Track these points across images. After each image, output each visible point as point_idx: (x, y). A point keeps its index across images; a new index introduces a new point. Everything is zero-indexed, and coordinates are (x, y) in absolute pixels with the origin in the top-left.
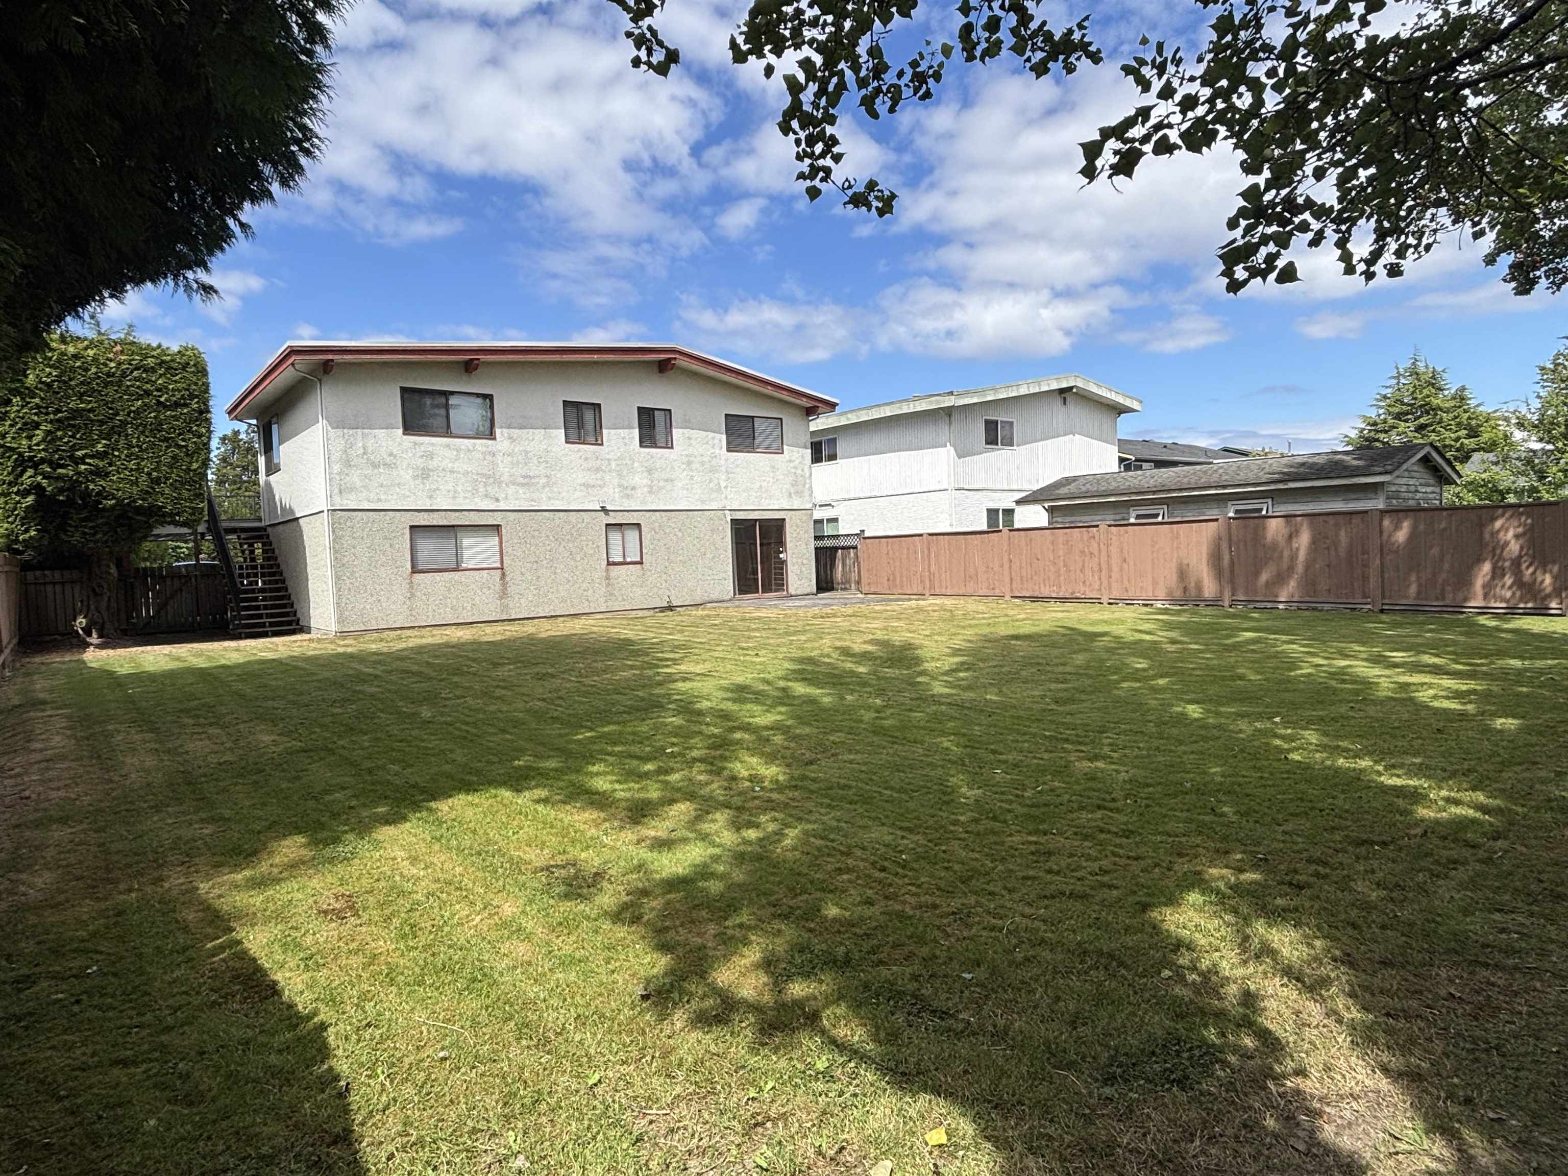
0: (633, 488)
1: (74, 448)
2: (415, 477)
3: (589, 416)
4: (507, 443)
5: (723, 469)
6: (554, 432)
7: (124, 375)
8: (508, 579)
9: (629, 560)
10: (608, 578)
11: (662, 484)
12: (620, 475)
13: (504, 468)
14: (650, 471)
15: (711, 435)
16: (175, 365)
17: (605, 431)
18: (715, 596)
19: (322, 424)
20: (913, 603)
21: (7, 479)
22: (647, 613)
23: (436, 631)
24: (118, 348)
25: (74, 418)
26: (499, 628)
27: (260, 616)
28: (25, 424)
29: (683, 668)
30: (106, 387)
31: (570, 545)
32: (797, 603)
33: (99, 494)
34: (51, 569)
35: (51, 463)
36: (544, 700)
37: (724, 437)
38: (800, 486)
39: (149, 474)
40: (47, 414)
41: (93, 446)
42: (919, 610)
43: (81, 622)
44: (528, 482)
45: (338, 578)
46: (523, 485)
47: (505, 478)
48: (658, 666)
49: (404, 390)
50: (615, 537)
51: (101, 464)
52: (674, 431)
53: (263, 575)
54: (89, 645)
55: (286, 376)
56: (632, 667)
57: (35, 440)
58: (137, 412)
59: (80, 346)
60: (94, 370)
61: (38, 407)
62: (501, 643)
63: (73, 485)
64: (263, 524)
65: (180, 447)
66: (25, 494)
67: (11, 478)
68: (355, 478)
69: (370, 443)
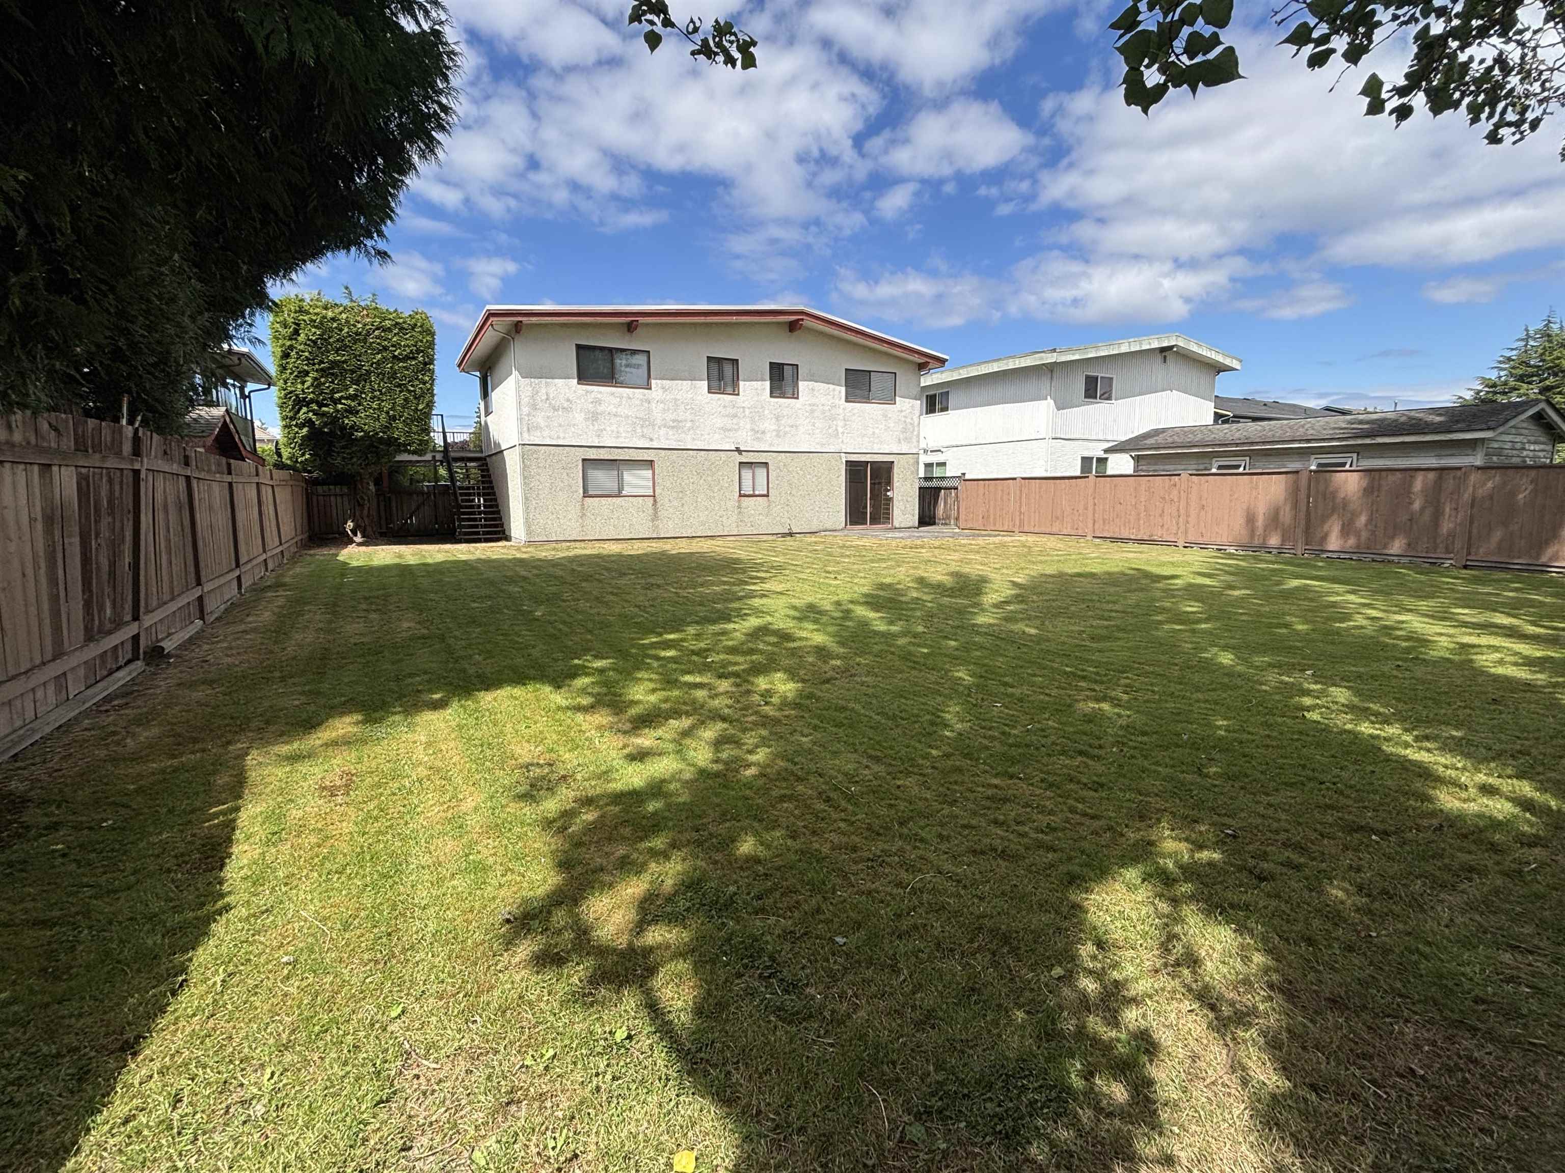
0: (763, 432)
1: (333, 392)
2: (586, 419)
3: (728, 369)
4: (660, 391)
5: (841, 417)
6: (699, 383)
7: (368, 334)
8: (658, 505)
9: (757, 493)
10: (739, 507)
11: (787, 429)
12: (753, 421)
13: (657, 412)
14: (778, 418)
15: (832, 387)
16: (405, 326)
17: (741, 383)
18: (829, 525)
19: (515, 373)
20: (997, 540)
21: (289, 415)
22: (771, 538)
23: (597, 545)
24: (365, 312)
25: (333, 368)
26: (646, 544)
27: (476, 526)
28: (299, 372)
29: (767, 586)
30: (355, 343)
31: (710, 479)
32: (897, 535)
33: (352, 427)
34: (335, 484)
35: (317, 403)
36: (639, 607)
37: (843, 389)
38: (909, 431)
39: (387, 413)
40: (314, 364)
41: (347, 390)
42: (1003, 545)
43: (350, 525)
44: (676, 425)
45: (527, 499)
46: (673, 427)
47: (659, 422)
48: (747, 583)
49: (579, 347)
50: (747, 474)
51: (353, 404)
52: (801, 383)
53: (484, 495)
54: (352, 542)
55: (490, 337)
56: (725, 583)
57: (307, 385)
58: (378, 363)
59: (337, 311)
60: (346, 330)
61: (307, 359)
62: (638, 556)
63: (334, 420)
64: (483, 455)
65: (410, 391)
66: (301, 426)
67: (291, 414)
68: (539, 419)
69: (552, 390)
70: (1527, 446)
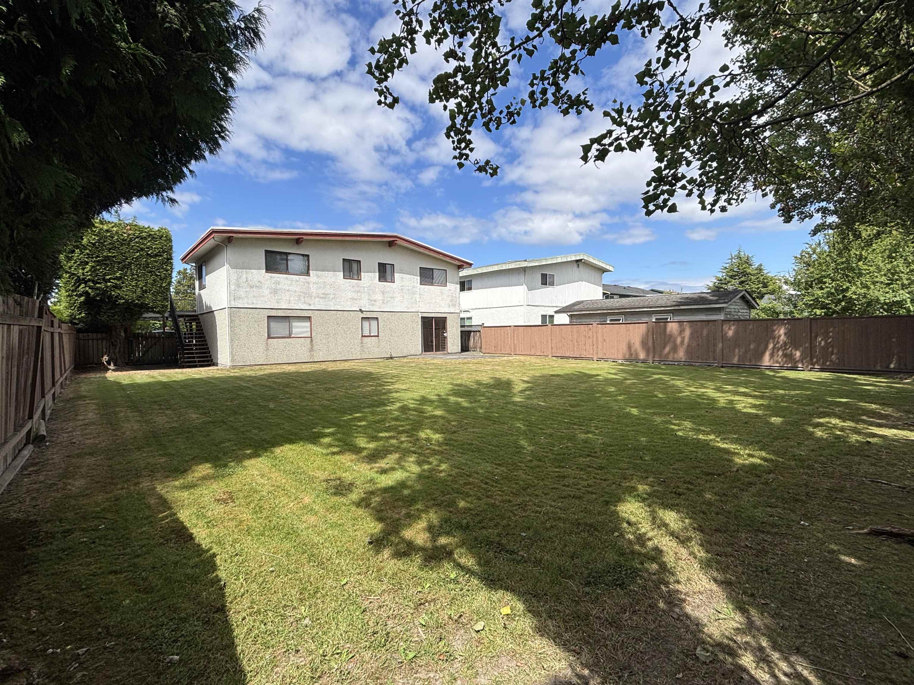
0: (375, 301)
1: (105, 275)
2: (271, 293)
3: (355, 266)
4: (315, 278)
5: (418, 293)
6: (338, 273)
7: (131, 240)
8: (314, 342)
9: (372, 334)
10: (362, 343)
11: (389, 299)
12: (369, 295)
13: (313, 289)
14: (383, 293)
15: (413, 276)
16: (156, 236)
17: (362, 274)
18: (412, 353)
19: (226, 267)
20: (506, 358)
21: (71, 289)
22: (380, 360)
23: (278, 367)
24: (129, 227)
25: (106, 260)
26: (309, 365)
27: (194, 358)
28: (81, 262)
29: (396, 386)
30: (122, 246)
31: (344, 327)
32: (451, 357)
33: (117, 297)
34: (93, 332)
35: (93, 281)
36: (329, 400)
37: (419, 278)
38: (454, 302)
39: (141, 288)
40: (92, 258)
41: (115, 274)
42: (509, 361)
43: (105, 358)
44: (325, 296)
45: (232, 340)
46: (323, 298)
47: (314, 294)
48: (384, 385)
49: (267, 252)
50: (366, 324)
51: (118, 283)
52: (395, 274)
53: (196, 338)
54: (109, 369)
55: (210, 243)
56: (371, 386)
57: (86, 270)
58: (137, 258)
59: (110, 226)
60: (116, 238)
61: (88, 254)
62: (310, 372)
63: (104, 293)
64: (196, 313)
65: (157, 276)
66: (80, 296)
67: (73, 288)
68: (242, 293)
69: (250, 276)
70: (740, 311)
